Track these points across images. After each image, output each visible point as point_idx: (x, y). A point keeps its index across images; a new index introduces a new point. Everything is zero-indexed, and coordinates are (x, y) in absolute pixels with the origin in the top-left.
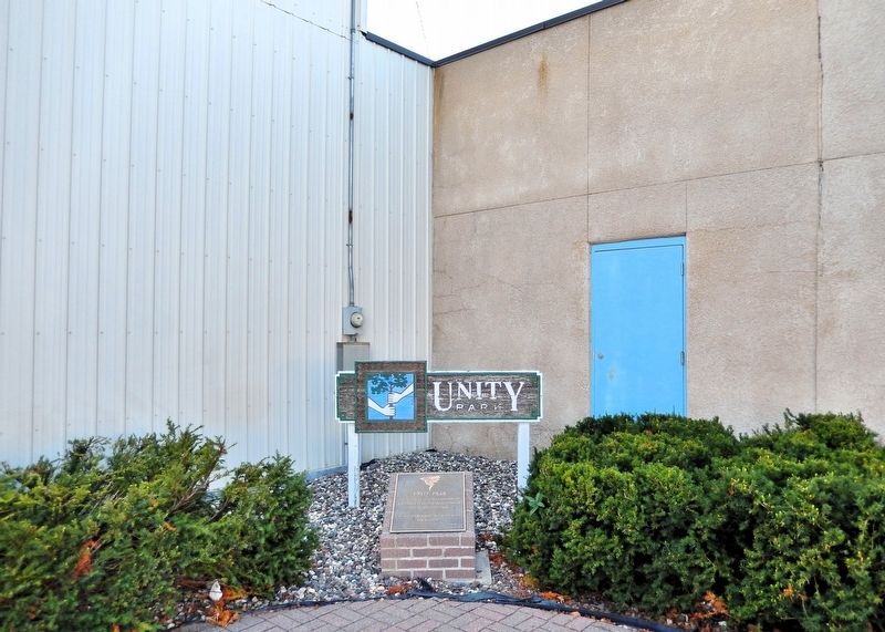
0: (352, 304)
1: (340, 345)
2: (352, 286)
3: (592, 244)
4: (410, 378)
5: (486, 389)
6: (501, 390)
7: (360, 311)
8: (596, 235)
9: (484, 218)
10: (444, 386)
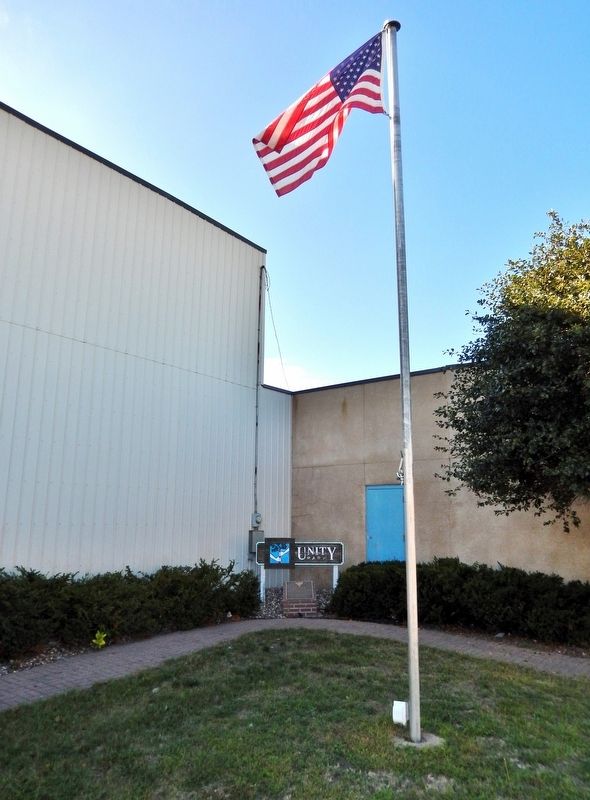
0: (256, 512)
1: (251, 532)
2: (256, 503)
3: (367, 486)
4: (288, 545)
5: (320, 550)
6: (326, 551)
7: (259, 516)
8: (368, 482)
9: (318, 471)
10: (302, 550)
